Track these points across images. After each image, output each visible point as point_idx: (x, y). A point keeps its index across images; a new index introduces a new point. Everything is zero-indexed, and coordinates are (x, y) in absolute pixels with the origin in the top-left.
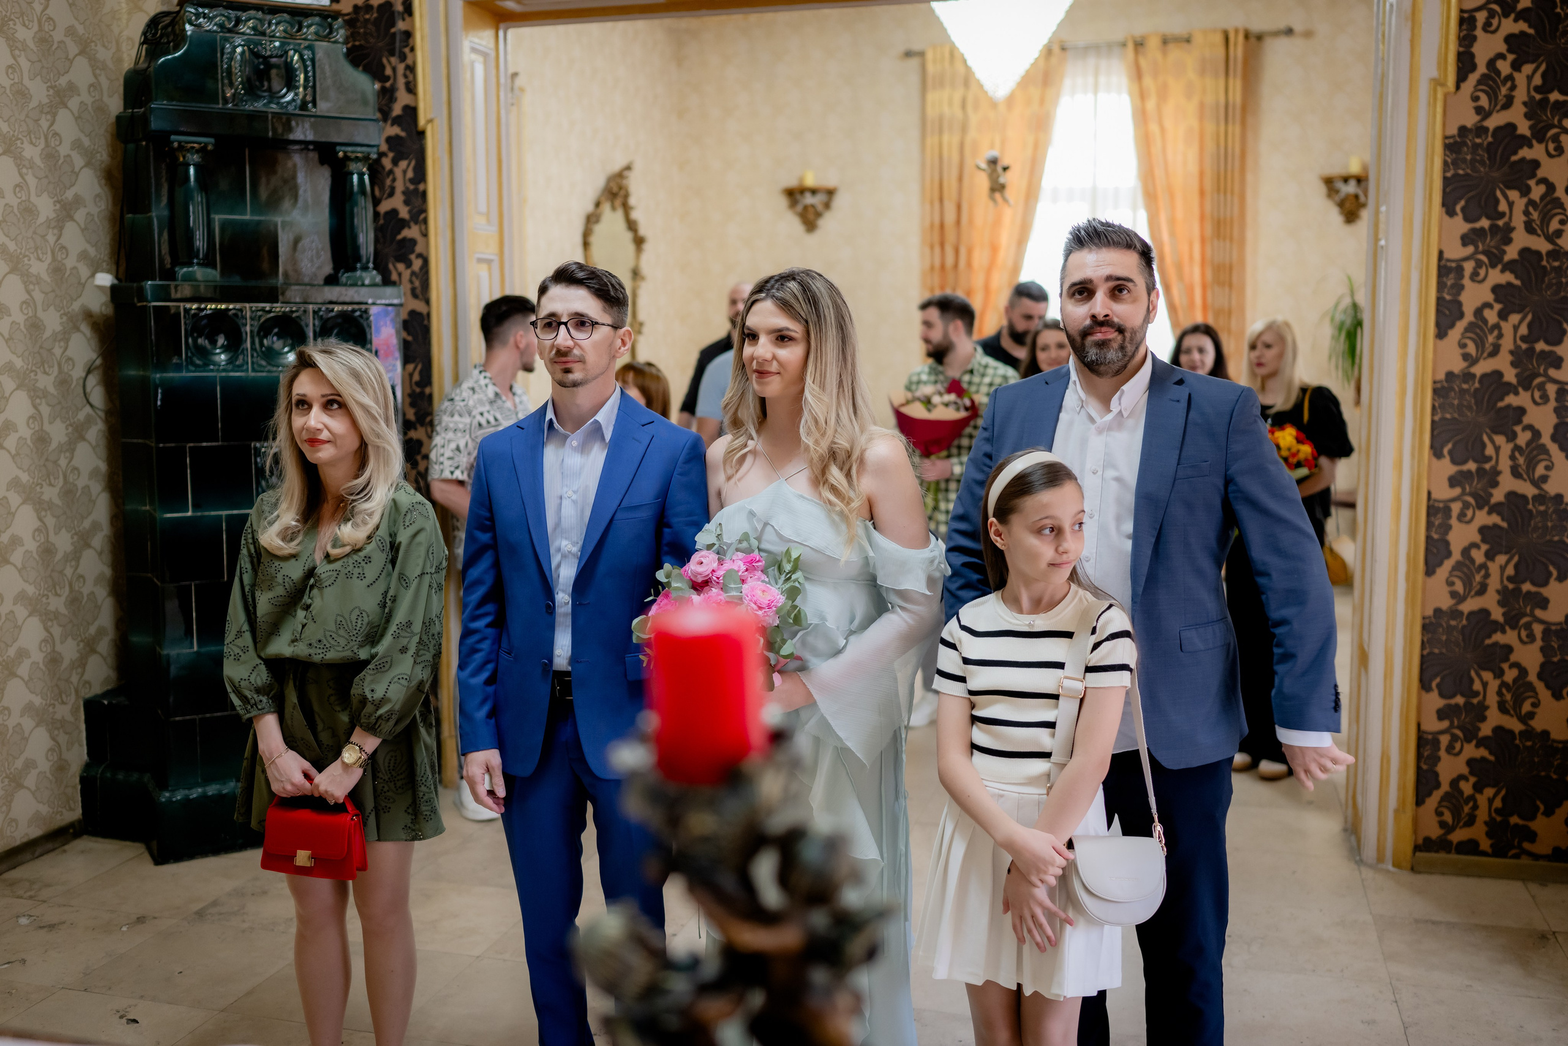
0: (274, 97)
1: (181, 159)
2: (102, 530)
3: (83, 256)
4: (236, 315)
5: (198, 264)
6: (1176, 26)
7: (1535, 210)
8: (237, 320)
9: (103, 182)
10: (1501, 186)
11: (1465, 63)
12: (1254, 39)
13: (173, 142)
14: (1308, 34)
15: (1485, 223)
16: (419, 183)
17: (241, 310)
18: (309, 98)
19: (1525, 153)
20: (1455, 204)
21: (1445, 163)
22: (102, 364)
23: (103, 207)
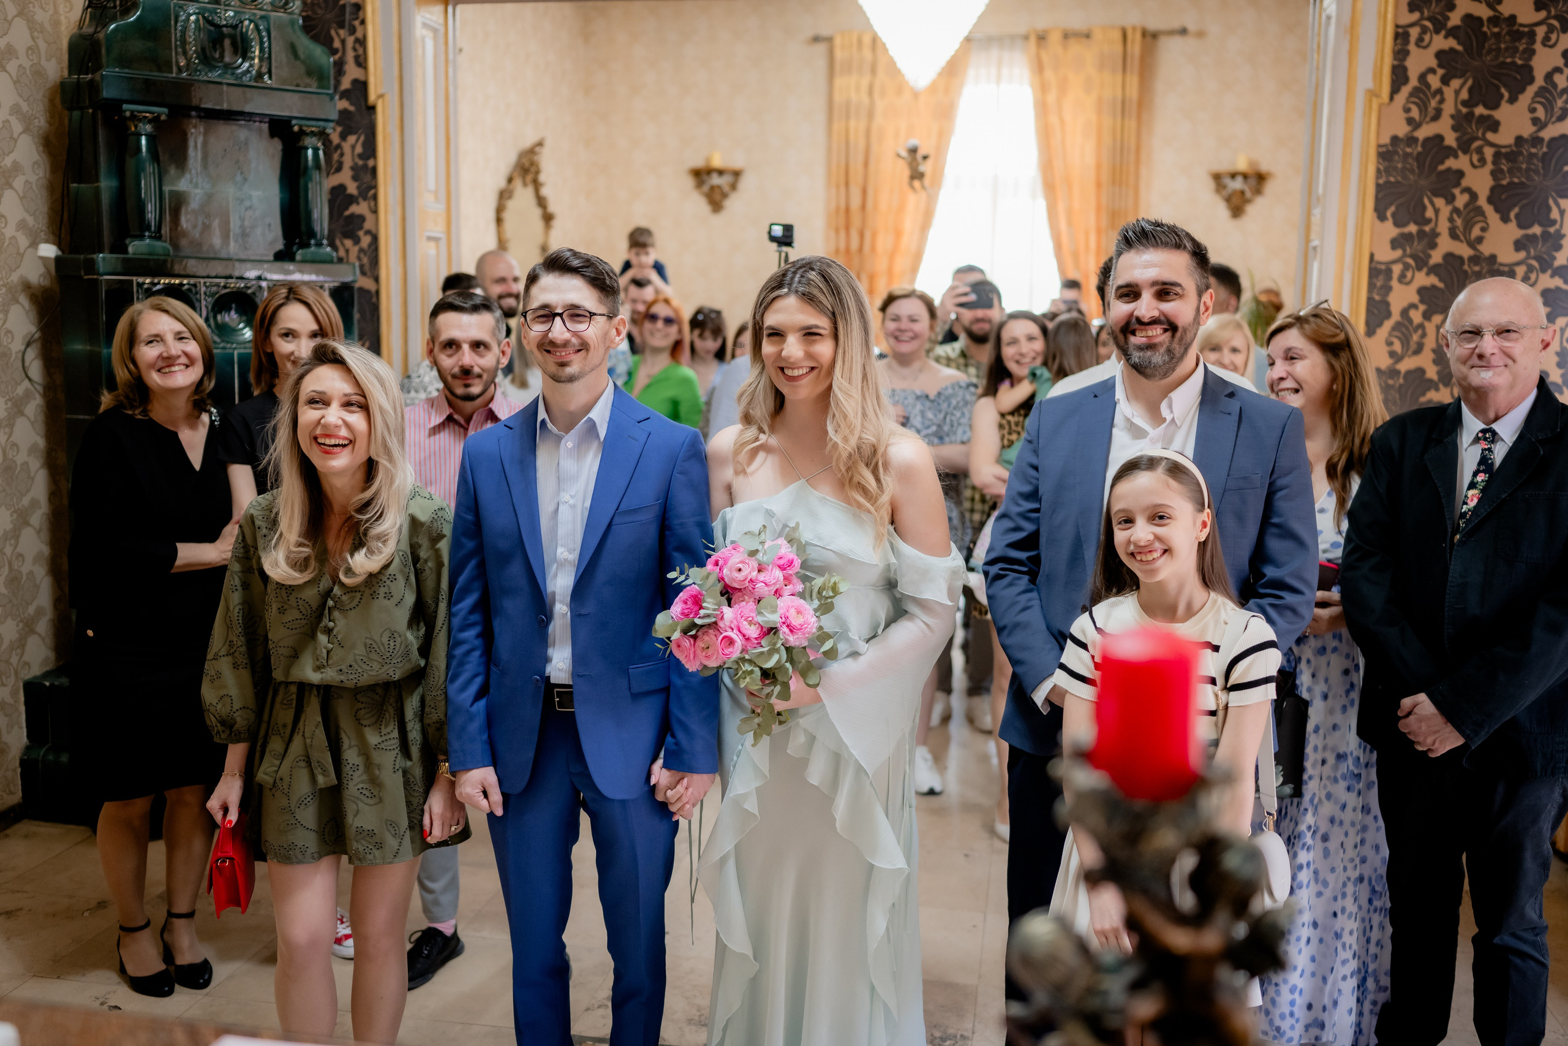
0: (229, 68)
1: (133, 129)
2: (41, 508)
3: (22, 225)
4: (189, 290)
5: (150, 237)
6: (1076, 21)
7: (1459, 217)
8: (191, 296)
9: (41, 148)
10: (1429, 194)
11: (1399, 76)
12: (1151, 37)
13: (125, 111)
14: (1201, 34)
15: (1413, 228)
16: (368, 158)
17: (195, 285)
18: (264, 70)
19: (1451, 163)
20: (1386, 209)
21: (1378, 171)
22: (40, 338)
23: (41, 175)
